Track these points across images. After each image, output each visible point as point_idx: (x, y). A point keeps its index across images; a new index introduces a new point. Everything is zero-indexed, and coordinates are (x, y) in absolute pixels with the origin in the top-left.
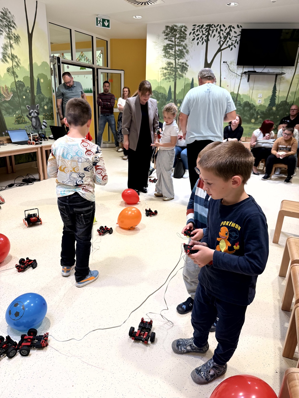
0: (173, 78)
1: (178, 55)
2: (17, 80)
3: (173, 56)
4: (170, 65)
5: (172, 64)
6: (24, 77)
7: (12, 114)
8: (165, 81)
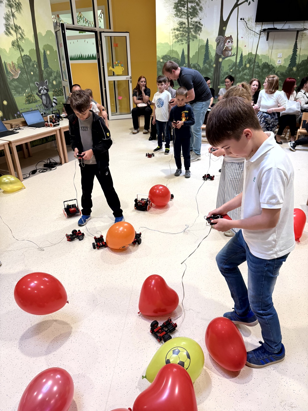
0: (186, 41)
1: (190, 13)
2: (23, 55)
3: (185, 15)
4: (182, 25)
5: (185, 24)
6: (30, 50)
7: (21, 94)
8: (178, 44)
